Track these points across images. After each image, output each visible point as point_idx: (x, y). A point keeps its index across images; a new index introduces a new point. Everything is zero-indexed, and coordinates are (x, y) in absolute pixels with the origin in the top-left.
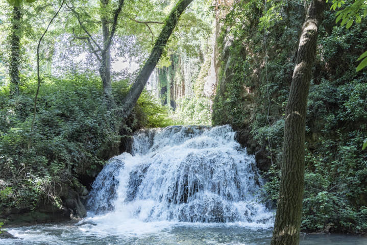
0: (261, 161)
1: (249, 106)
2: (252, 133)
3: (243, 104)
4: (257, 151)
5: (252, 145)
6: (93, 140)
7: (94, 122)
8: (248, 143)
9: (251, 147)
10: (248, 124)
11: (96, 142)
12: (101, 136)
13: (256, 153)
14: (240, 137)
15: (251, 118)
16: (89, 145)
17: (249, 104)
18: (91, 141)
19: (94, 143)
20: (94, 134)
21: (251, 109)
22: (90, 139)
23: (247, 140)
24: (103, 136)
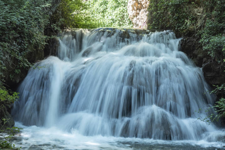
0: (209, 75)
1: (196, 10)
2: (202, 42)
3: (189, 8)
4: (205, 63)
5: (199, 55)
6: (18, 40)
7: (22, 19)
8: (194, 52)
9: (198, 58)
10: (194, 31)
11: (21, 43)
12: (27, 36)
13: (203, 65)
14: (184, 46)
15: (199, 24)
16: (14, 45)
17: (196, 7)
18: (16, 41)
19: (20, 44)
20: (19, 33)
21: (198, 14)
22: (15, 39)
23: (193, 50)
24: (31, 36)
